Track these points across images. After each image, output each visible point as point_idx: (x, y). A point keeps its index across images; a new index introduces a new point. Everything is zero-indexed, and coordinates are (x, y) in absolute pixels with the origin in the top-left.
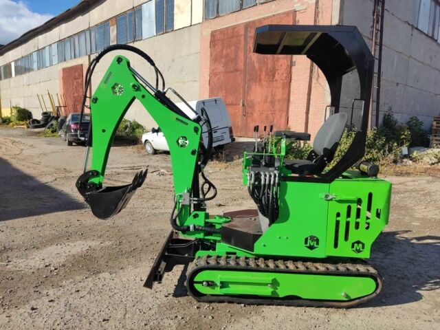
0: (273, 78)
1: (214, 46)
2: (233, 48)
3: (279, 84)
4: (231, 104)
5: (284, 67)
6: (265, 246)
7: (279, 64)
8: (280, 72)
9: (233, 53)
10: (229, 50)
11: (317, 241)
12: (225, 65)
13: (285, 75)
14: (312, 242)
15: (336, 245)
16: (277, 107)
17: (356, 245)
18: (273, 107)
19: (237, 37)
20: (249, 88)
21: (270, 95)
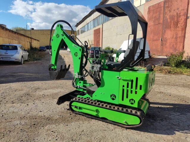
0: (177, 26)
1: (149, 13)
2: (158, 13)
3: (180, 29)
4: (156, 40)
5: (183, 20)
6: (96, 96)
7: (180, 19)
8: (181, 22)
9: (158, 16)
10: (156, 14)
11: (115, 96)
12: (154, 21)
13: (183, 24)
14: (113, 97)
15: (123, 100)
16: (179, 40)
17: (131, 100)
18: (176, 41)
19: (160, 8)
20: (165, 31)
21: (175, 35)
